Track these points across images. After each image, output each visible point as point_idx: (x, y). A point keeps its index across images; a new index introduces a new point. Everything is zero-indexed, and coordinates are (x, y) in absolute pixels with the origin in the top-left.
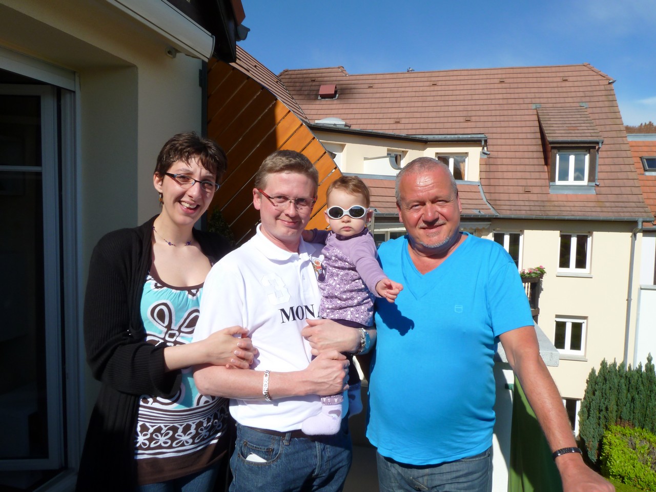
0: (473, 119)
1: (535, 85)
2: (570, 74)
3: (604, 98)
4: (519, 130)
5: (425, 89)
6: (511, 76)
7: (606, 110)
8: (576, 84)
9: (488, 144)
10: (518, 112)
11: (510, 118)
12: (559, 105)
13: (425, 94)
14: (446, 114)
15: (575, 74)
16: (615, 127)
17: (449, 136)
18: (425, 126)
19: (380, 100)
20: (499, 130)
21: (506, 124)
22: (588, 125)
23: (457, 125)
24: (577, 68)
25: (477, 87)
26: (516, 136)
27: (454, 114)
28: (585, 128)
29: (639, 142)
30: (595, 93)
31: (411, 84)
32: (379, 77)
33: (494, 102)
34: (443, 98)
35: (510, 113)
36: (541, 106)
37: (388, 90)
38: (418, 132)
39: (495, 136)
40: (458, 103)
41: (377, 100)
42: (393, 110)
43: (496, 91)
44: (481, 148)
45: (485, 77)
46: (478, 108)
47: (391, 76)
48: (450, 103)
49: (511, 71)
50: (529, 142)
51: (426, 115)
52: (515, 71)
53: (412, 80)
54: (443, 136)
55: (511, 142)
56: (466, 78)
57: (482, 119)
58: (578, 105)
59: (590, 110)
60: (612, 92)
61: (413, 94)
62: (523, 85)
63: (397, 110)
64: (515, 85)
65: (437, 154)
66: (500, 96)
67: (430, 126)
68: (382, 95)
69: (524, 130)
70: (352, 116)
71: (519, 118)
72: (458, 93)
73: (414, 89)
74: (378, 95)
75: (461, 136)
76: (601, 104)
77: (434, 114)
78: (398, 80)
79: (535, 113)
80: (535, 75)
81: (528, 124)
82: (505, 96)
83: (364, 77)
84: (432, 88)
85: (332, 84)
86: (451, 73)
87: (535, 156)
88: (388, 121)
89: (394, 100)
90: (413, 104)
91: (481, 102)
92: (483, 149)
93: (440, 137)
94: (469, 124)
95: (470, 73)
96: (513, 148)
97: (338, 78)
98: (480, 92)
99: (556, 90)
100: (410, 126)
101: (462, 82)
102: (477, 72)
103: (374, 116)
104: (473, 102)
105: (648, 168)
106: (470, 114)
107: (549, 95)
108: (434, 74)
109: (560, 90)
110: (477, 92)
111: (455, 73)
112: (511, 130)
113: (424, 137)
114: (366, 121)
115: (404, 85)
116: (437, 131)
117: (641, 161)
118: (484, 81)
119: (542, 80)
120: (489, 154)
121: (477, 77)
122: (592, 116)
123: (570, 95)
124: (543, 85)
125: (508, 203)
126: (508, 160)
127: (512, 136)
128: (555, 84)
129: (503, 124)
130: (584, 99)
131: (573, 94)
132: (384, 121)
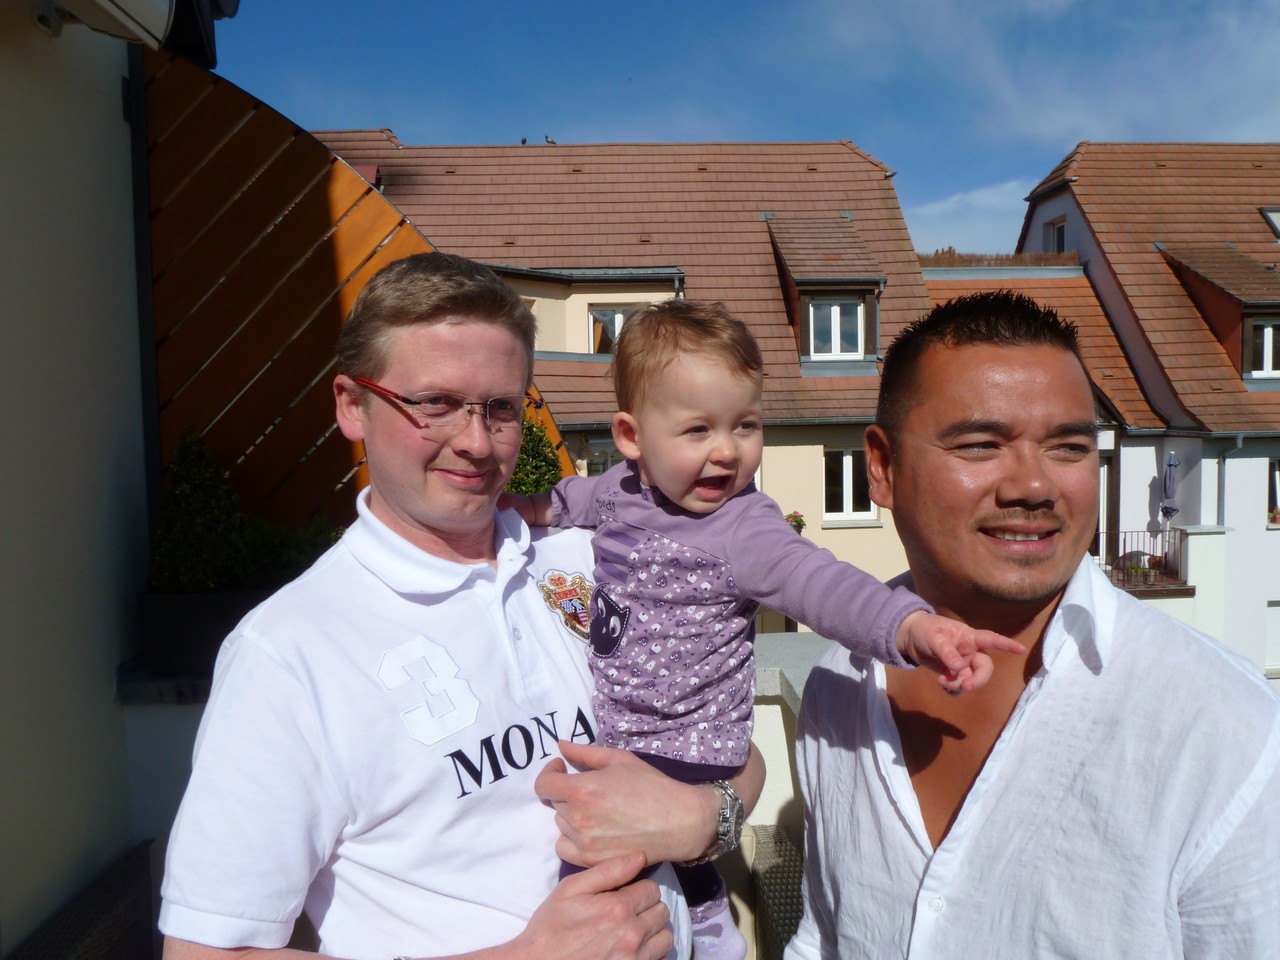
0: (655, 238)
1: (762, 177)
2: (819, 158)
3: (879, 204)
4: (740, 260)
5: (560, 178)
6: (719, 158)
7: (884, 224)
8: (832, 177)
9: (684, 286)
10: (737, 227)
11: (721, 238)
12: (806, 215)
13: (560, 189)
14: (604, 229)
15: (827, 158)
16: (901, 256)
17: (611, 272)
18: (565, 251)
19: (472, 200)
20: (703, 260)
21: (715, 249)
22: (858, 251)
23: (626, 250)
24: (832, 149)
25: (656, 177)
26: (734, 271)
27: (617, 228)
28: (854, 256)
29: (938, 281)
30: (864, 195)
31: (532, 169)
32: (465, 153)
33: (690, 206)
34: (596, 198)
35: (720, 227)
36: (774, 215)
37: (487, 180)
38: (552, 262)
39: (697, 271)
40: (624, 207)
41: (465, 200)
42: (499, 219)
43: (693, 186)
45: (670, 159)
46: (661, 217)
47: (491, 152)
48: (609, 208)
49: (716, 149)
50: (758, 282)
51: (565, 229)
52: (725, 149)
53: (532, 160)
54: (602, 272)
55: (726, 282)
56: (636, 159)
57: (672, 238)
58: (836, 214)
59: (857, 225)
60: (892, 194)
61: (537, 189)
62: (740, 177)
63: (508, 219)
64: (726, 177)
65: (591, 305)
66: (701, 196)
67: (575, 251)
68: (474, 189)
69: (749, 259)
71: (737, 238)
72: (622, 188)
73: (538, 179)
74: (466, 189)
75: (634, 271)
76: (874, 214)
77: (580, 229)
78: (504, 161)
79: (766, 229)
80: (760, 159)
81: (755, 248)
82: (710, 196)
83: (437, 152)
84: (574, 178)
85: (369, 164)
86: (607, 150)
87: (771, 308)
88: (491, 241)
89: (500, 199)
90: (537, 208)
91: (667, 207)
92: (677, 295)
93: (595, 272)
94: (647, 249)
95: (642, 150)
97: (382, 153)
98: (664, 187)
99: (798, 186)
100: (534, 252)
101: (630, 168)
102: (656, 150)
103: (461, 231)
104: (652, 207)
106: (648, 228)
107: (787, 196)
108: (574, 151)
109: (805, 186)
110: (659, 187)
111: (615, 150)
112: (724, 260)
113: (565, 272)
115: (518, 169)
116: (588, 262)
118: (670, 167)
119: (773, 168)
121: (656, 159)
122: (864, 236)
123: (822, 196)
124: (775, 177)
127: (727, 271)
128: (795, 177)
129: (710, 249)
130: (847, 205)
131: (828, 196)
132: (482, 241)
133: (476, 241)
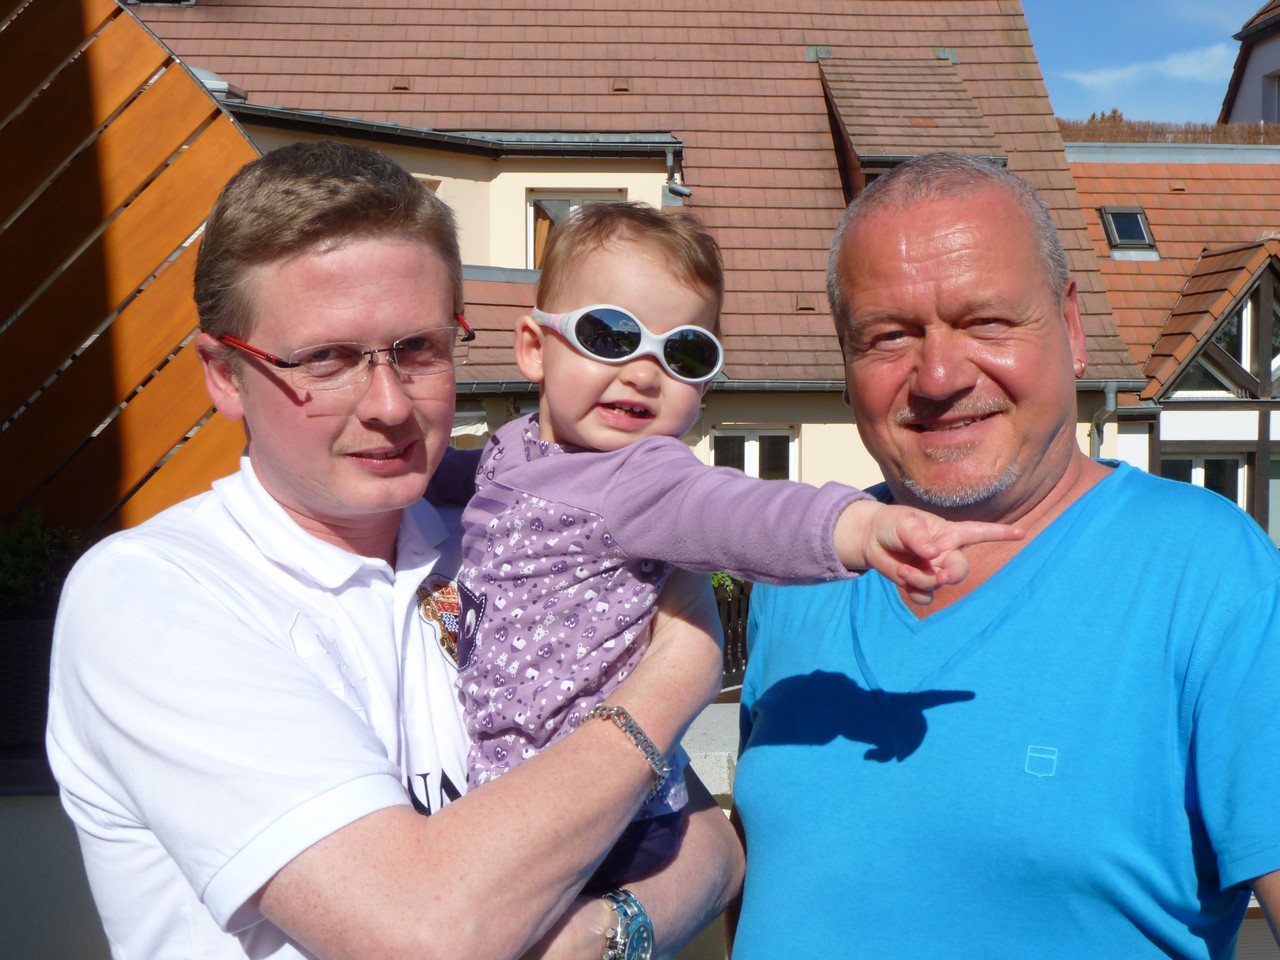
0: (637, 85)
3: (998, 38)
4: (773, 123)
7: (1006, 71)
9: (683, 163)
10: (769, 70)
11: (744, 87)
12: (881, 53)
14: (554, 68)
16: (1033, 123)
17: (564, 138)
18: (490, 103)
20: (713, 122)
21: (733, 104)
22: (963, 113)
23: (589, 104)
26: (763, 140)
27: (577, 68)
28: (956, 122)
29: (1091, 166)
30: (975, 23)
33: (695, 35)
34: (543, 19)
35: (743, 70)
36: (830, 53)
38: (469, 121)
39: (703, 139)
40: (587, 34)
41: (331, 16)
42: (386, 49)
44: (665, 176)
46: (648, 51)
48: (564, 34)
50: (800, 159)
51: (491, 68)
54: (549, 137)
55: (750, 158)
57: (664, 86)
58: (930, 53)
59: (963, 72)
60: (1019, 23)
63: (399, 49)
65: (531, 191)
67: (507, 103)
69: (787, 123)
70: (248, 65)
71: (768, 88)
75: (602, 138)
76: (991, 55)
77: (516, 68)
79: (816, 74)
81: (797, 105)
82: (728, 19)
87: (821, 204)
88: (371, 84)
89: (387, 17)
90: (447, 33)
91: (657, 35)
92: (671, 177)
93: (538, 138)
94: (624, 102)
96: (757, 178)
100: (441, 103)
103: (323, 66)
104: (633, 34)
105: (1118, 241)
106: (626, 69)
107: (852, 22)
112: (748, 122)
113: (490, 137)
114: (297, 83)
116: (528, 122)
117: (1099, 221)
120: (689, 196)
122: (973, 89)
123: (908, 23)
125: (750, 343)
126: (745, 212)
127: (752, 140)
129: (725, 104)
130: (946, 39)
131: (918, 23)
132: (356, 84)
133: (347, 84)
